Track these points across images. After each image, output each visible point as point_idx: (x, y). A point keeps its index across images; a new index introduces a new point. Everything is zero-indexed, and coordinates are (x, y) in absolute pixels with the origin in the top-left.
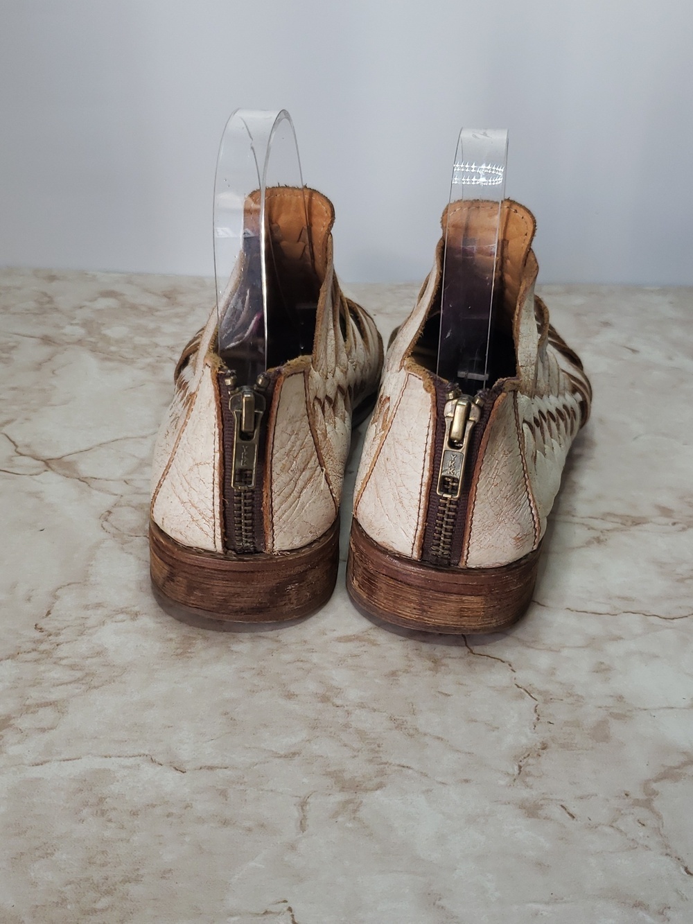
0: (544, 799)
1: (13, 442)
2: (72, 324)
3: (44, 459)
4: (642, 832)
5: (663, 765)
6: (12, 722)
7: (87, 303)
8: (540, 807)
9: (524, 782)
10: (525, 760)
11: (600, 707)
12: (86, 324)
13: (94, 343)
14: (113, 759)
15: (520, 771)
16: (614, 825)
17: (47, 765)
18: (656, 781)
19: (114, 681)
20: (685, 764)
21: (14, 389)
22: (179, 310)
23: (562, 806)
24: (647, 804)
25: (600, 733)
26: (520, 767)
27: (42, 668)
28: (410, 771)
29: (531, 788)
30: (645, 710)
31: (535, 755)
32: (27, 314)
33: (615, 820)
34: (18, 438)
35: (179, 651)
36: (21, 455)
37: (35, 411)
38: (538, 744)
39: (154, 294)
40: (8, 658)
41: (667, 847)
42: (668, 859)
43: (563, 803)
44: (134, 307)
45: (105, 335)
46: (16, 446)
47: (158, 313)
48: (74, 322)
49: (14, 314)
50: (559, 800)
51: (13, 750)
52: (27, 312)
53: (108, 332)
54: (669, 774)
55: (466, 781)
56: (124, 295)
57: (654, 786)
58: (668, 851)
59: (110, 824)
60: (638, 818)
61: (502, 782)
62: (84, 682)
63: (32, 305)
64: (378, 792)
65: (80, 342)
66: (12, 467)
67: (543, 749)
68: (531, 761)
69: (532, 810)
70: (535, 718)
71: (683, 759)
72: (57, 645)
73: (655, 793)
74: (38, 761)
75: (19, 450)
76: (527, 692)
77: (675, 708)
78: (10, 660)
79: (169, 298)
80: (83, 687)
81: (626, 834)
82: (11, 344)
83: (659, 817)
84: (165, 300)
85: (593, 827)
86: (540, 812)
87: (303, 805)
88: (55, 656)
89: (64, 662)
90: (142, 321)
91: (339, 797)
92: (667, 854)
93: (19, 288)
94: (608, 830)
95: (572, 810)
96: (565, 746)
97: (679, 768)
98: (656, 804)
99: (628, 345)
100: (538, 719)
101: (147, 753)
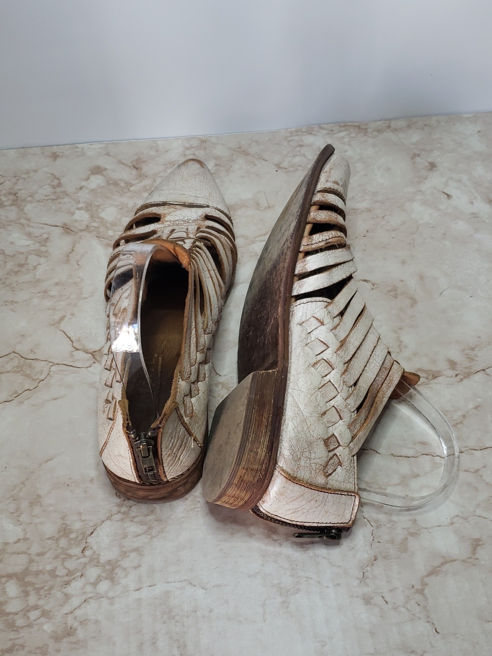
0: (374, 593)
1: (69, 338)
2: (78, 209)
3: (91, 351)
4: (418, 609)
5: (432, 566)
6: (119, 563)
7: (84, 183)
8: (372, 598)
9: (365, 582)
10: (366, 568)
11: (404, 529)
12: (88, 208)
13: (97, 228)
14: (172, 584)
15: (363, 576)
16: (406, 606)
17: (142, 590)
18: (428, 576)
19: (163, 532)
20: (443, 564)
21: (57, 284)
22: (147, 182)
23: (382, 597)
24: (421, 592)
25: (403, 547)
26: (363, 573)
27: (126, 525)
28: (312, 580)
29: (368, 586)
30: (427, 528)
31: (371, 565)
32: (47, 200)
33: (406, 603)
34: (71, 334)
35: (192, 507)
36: (77, 350)
37: (75, 305)
38: (373, 557)
39: (126, 165)
40: (107, 519)
41: (428, 617)
42: (428, 624)
43: (383, 595)
44: (116, 184)
45: (102, 219)
46: (72, 342)
47: (132, 188)
48: (80, 205)
49: (39, 201)
50: (380, 593)
51: (124, 582)
52: (46, 198)
53: (103, 215)
54: (433, 572)
55: (338, 584)
56: (106, 169)
57: (426, 580)
58: (429, 620)
59: (178, 624)
60: (417, 601)
61: (355, 584)
62: (148, 533)
63: (48, 190)
64: (297, 595)
65: (87, 228)
66: (74, 362)
67: (375, 560)
68: (369, 569)
69: (367, 600)
70: (371, 540)
71: (442, 560)
72: (130, 507)
73: (426, 584)
74: (137, 588)
75: (74, 345)
76: (368, 521)
77: (442, 526)
78: (108, 521)
79: (137, 169)
80: (149, 536)
81: (410, 611)
82: (45, 236)
83: (426, 599)
84: (134, 172)
85: (395, 608)
86: (372, 601)
87: (264, 605)
88: (130, 516)
89: (135, 520)
90: (124, 199)
91: (279, 600)
92: (428, 622)
93: (35, 171)
94: (402, 609)
95: (387, 599)
96: (385, 557)
97: (439, 567)
98: (426, 591)
99: (445, 191)
100: (373, 540)
101: (187, 578)
